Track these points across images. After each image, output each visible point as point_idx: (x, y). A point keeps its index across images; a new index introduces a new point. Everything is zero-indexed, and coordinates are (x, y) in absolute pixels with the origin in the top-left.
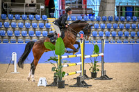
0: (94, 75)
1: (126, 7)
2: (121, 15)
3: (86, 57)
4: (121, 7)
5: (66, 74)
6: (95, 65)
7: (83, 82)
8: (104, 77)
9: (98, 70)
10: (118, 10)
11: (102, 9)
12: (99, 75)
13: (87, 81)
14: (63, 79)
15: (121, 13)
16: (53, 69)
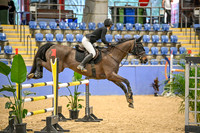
0: (74, 115)
1: (125, 9)
2: (118, 21)
3: (60, 85)
4: (118, 9)
5: (29, 113)
6: (76, 99)
7: (56, 125)
8: (90, 117)
9: (81, 107)
10: (112, 14)
11: (89, 12)
12: (82, 114)
13: (62, 124)
14: (24, 121)
15: (118, 18)
16: (8, 105)
